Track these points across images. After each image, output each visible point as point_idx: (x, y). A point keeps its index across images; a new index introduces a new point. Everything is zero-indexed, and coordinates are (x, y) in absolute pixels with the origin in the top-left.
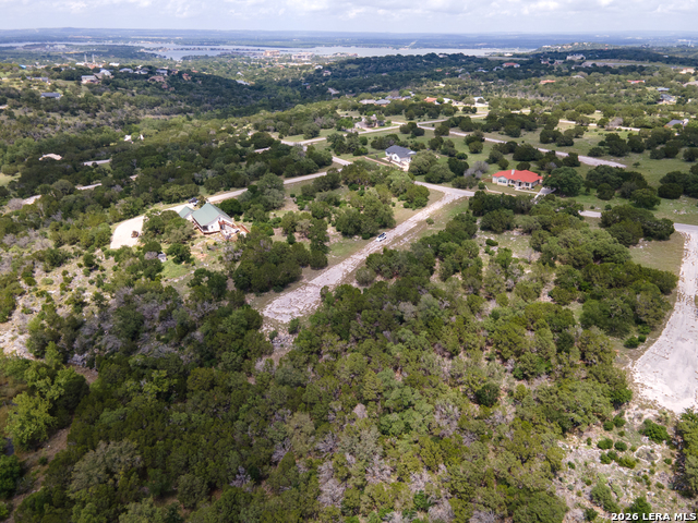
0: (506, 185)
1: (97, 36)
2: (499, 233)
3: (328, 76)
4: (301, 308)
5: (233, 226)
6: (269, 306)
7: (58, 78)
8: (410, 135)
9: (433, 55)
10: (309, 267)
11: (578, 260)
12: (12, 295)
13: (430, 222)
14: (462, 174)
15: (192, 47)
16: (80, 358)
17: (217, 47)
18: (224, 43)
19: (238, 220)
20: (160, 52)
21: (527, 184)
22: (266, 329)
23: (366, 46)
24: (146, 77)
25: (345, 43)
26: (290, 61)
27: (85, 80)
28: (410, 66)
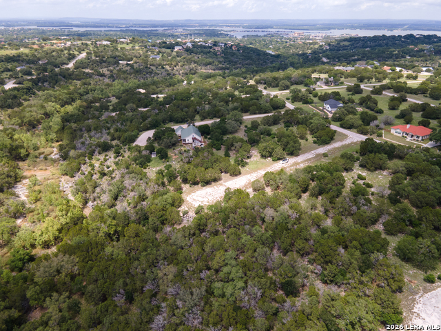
0: (401, 135)
1: (202, 24)
2: (372, 171)
3: (327, 50)
4: (210, 199)
5: (201, 142)
6: (193, 194)
7: (163, 47)
8: (351, 93)
9: (411, 36)
10: (229, 174)
11: (421, 203)
12: (80, 164)
13: (325, 155)
14: (368, 124)
15: (251, 30)
16: (92, 204)
17: (266, 30)
18: (272, 28)
19: (206, 138)
20: (232, 33)
21: (418, 137)
22: (183, 208)
23: (368, 29)
24: (211, 47)
25: (353, 27)
26: (309, 39)
27: (177, 49)
28: (390, 43)
